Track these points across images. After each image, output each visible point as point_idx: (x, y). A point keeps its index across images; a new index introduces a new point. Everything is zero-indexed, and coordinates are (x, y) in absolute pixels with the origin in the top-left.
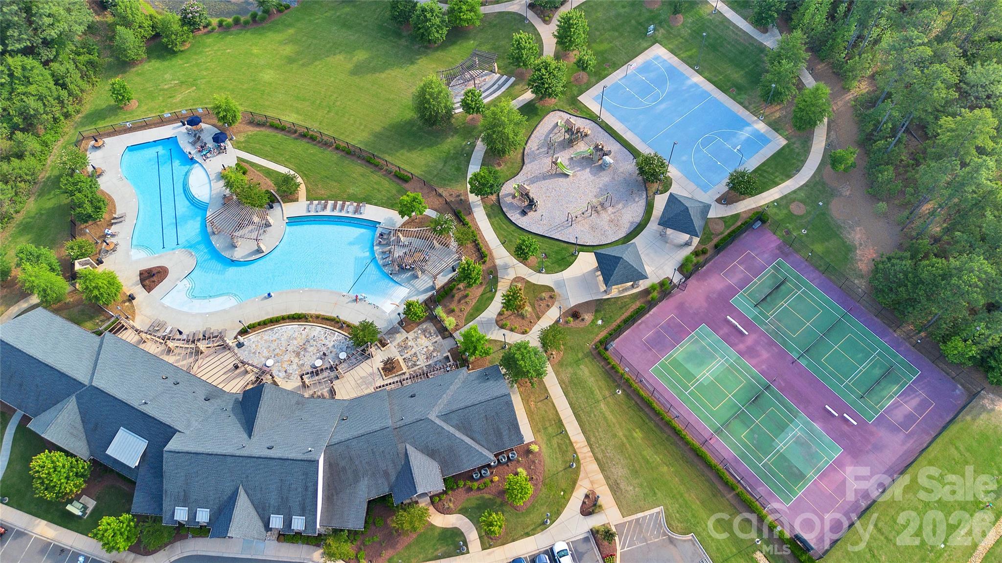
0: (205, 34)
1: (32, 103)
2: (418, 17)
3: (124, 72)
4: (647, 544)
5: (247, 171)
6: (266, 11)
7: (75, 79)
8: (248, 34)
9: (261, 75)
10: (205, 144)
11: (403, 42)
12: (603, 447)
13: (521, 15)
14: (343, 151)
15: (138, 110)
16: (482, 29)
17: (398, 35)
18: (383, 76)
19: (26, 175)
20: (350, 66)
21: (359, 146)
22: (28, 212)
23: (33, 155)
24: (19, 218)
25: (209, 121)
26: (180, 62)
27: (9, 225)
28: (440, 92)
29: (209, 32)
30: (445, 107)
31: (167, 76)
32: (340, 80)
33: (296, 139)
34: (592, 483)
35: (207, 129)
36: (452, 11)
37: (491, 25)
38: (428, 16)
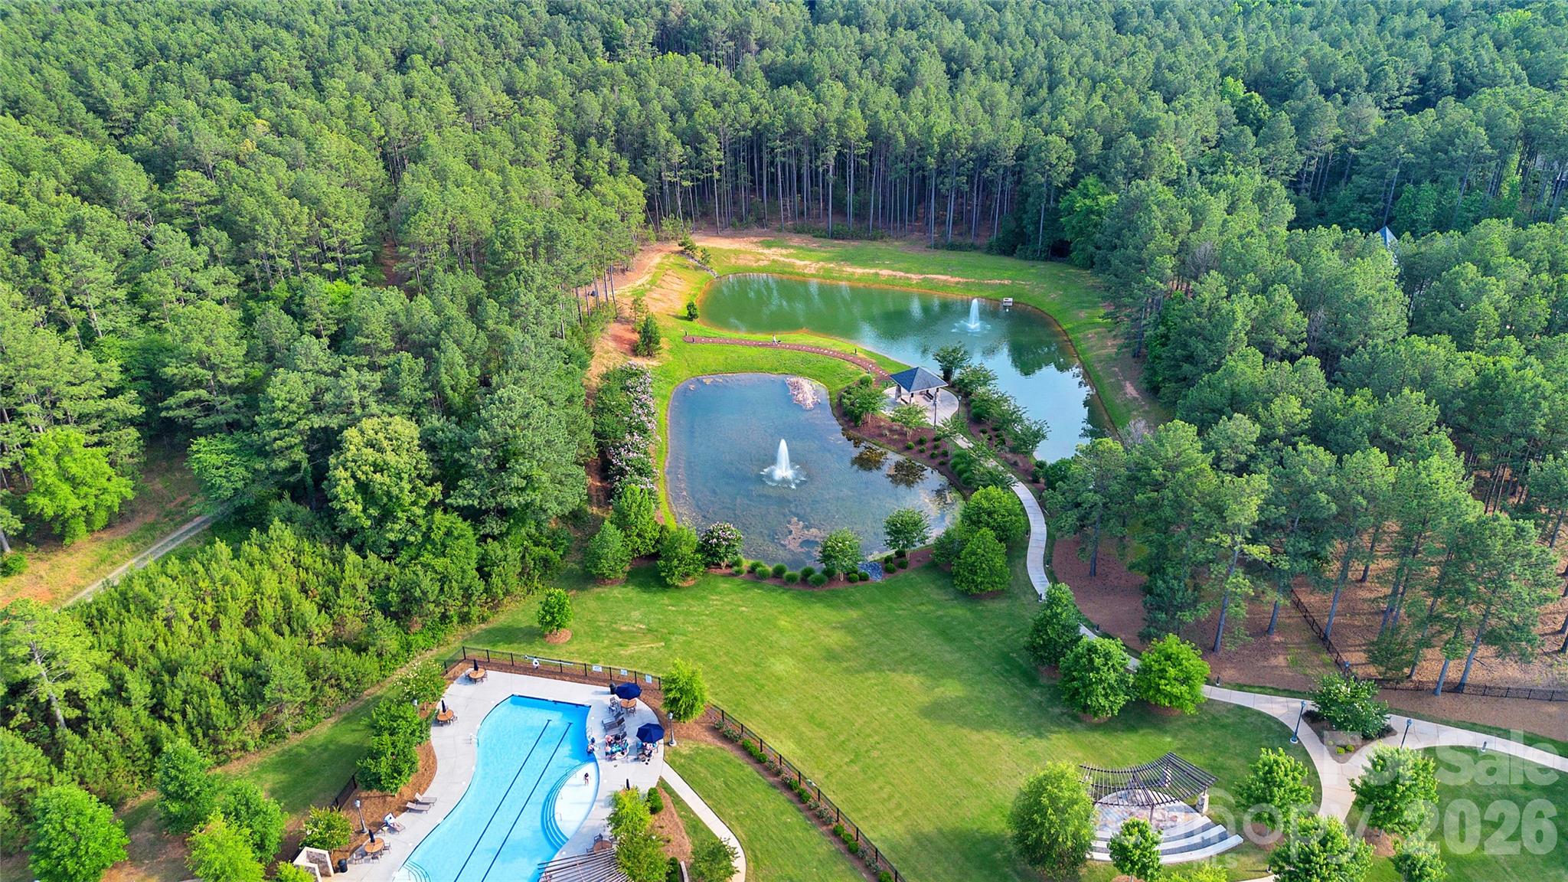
0: (724, 576)
1: (426, 582)
2: (1077, 658)
3: (582, 589)
5: (661, 808)
6: (829, 574)
7: (508, 572)
8: (785, 597)
9: (772, 660)
10: (625, 735)
11: (1035, 694)
13: (1282, 725)
14: (845, 842)
15: (565, 648)
16: (1196, 724)
17: (1031, 680)
18: (976, 737)
19: (348, 679)
20: (924, 699)
21: (877, 844)
22: (312, 737)
23: (380, 655)
24: (294, 741)
25: (652, 701)
26: (666, 601)
27: (272, 746)
28: (1074, 802)
29: (732, 575)
30: (1075, 836)
31: (636, 615)
32: (897, 716)
33: (773, 786)
35: (643, 711)
36: (1145, 670)
37: (1216, 722)
38: (1098, 661)
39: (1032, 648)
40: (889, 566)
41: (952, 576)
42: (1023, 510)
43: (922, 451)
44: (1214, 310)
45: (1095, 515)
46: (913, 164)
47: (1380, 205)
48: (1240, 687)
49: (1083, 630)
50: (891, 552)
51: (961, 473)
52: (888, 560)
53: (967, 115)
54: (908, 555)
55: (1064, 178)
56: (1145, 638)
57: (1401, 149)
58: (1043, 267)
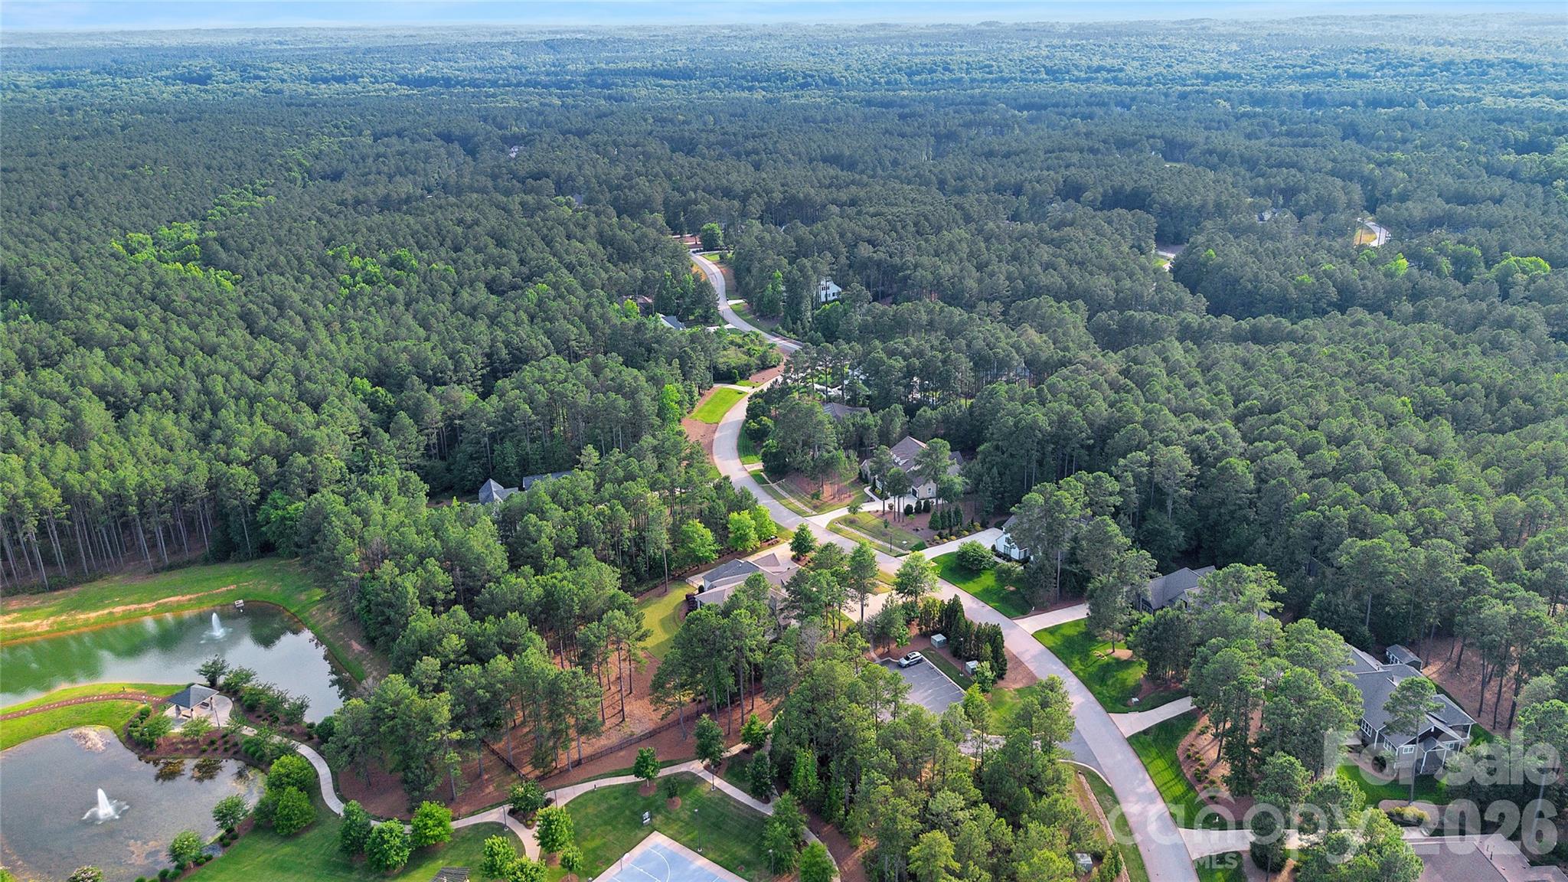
2: (374, 841)
6: (181, 867)
11: (355, 875)
13: (498, 823)
16: (453, 846)
17: (349, 868)
36: (416, 829)
37: (464, 840)
38: (386, 837)
39: (345, 849)
40: (223, 842)
41: (274, 829)
42: (310, 763)
43: (216, 749)
44: (394, 586)
45: (359, 749)
46: (114, 513)
47: (484, 460)
48: (473, 814)
49: (373, 823)
50: (222, 832)
51: (253, 754)
52: (221, 839)
53: (147, 454)
54: (236, 828)
55: (255, 497)
56: (411, 811)
57: (484, 425)
58: (258, 566)
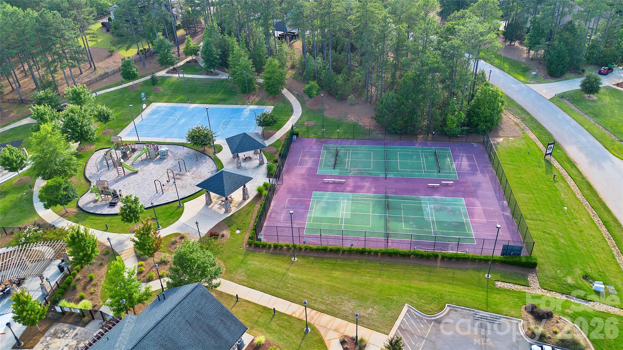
4: (426, 339)
12: (319, 300)
34: (336, 330)
